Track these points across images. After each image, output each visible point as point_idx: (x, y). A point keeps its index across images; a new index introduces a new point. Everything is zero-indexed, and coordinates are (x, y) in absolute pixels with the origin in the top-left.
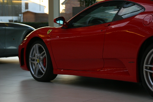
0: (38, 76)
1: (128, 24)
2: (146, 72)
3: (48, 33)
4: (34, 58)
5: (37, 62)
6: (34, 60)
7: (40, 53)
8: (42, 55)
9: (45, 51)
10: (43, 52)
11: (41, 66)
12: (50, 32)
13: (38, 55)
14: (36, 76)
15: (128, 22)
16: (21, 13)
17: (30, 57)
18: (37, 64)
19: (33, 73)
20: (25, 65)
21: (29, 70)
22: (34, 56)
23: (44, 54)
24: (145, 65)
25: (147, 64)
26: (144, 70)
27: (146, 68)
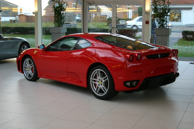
0: (29, 78)
1: (83, 52)
2: (92, 82)
3: (35, 53)
4: (26, 67)
5: (28, 69)
6: (26, 68)
7: (30, 64)
8: (31, 66)
9: (33, 63)
10: (32, 64)
11: (30, 72)
12: (36, 52)
13: (28, 65)
14: (28, 78)
15: (83, 51)
16: (18, 16)
17: (24, 65)
18: (28, 70)
19: (26, 75)
20: (21, 70)
21: (23, 73)
22: (26, 65)
23: (32, 65)
24: (91, 79)
25: (92, 78)
26: (91, 81)
27: (92, 80)
